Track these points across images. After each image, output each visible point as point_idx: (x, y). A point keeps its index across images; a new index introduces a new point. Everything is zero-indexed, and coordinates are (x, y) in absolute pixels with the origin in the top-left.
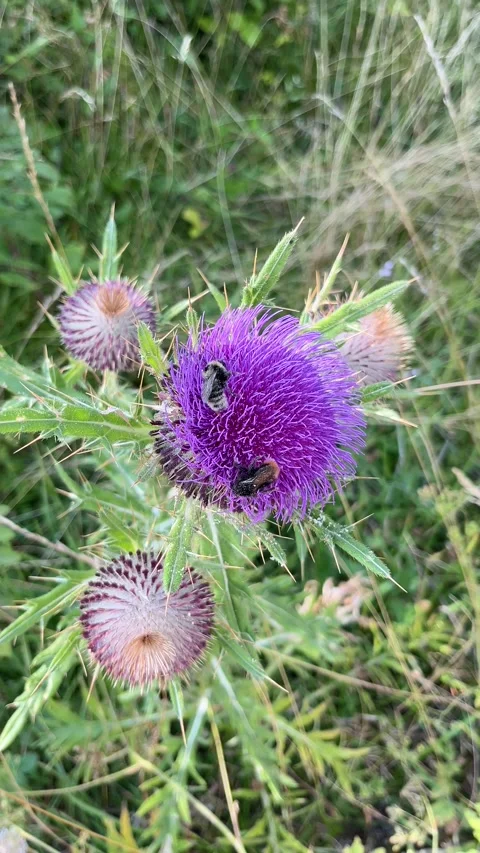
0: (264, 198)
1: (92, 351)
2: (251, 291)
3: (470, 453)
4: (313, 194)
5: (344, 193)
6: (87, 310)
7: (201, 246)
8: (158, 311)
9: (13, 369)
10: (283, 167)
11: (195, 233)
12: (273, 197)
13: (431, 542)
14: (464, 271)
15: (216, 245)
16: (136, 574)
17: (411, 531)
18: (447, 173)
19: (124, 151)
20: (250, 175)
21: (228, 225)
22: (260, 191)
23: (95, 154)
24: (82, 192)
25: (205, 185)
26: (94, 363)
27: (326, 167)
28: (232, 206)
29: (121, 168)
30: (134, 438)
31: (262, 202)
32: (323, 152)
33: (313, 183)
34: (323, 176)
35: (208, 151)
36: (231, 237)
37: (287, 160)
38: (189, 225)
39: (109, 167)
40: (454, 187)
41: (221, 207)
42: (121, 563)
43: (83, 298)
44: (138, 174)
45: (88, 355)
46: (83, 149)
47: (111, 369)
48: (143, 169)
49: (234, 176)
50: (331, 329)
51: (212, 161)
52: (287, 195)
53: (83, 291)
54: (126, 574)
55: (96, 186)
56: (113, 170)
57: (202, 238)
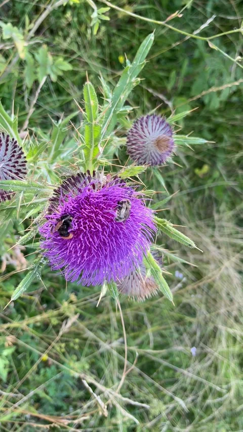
0: (214, 205)
1: (136, 133)
2: (165, 223)
3: (92, 313)
4: (217, 229)
5: (217, 244)
6: (158, 129)
7: (191, 174)
8: (158, 167)
9: (127, 90)
10: (230, 214)
11: (197, 171)
12: (215, 209)
13: (46, 296)
14: (181, 305)
15: (191, 182)
16: (13, 161)
17: (52, 286)
18: (228, 294)
19: (237, 134)
20: (226, 198)
21: (201, 188)
22: (218, 203)
23: (236, 119)
24: (217, 113)
25: (221, 175)
26: (130, 134)
27: (230, 235)
28: (210, 189)
29: (228, 133)
30: (87, 161)
31: (212, 204)
32: (237, 233)
33: (222, 229)
34: (226, 233)
35: (237, 176)
36: (195, 189)
37: (233, 216)
38: (201, 168)
39: (229, 126)
40: (221, 298)
41: (209, 184)
42: (20, 152)
43: (165, 128)
44: (226, 142)
45: (135, 130)
46: (238, 113)
47: (127, 142)
48: (228, 144)
49: (225, 190)
50: (148, 262)
51: (232, 179)
52: (216, 216)
53: (168, 127)
54: (13, 156)
55: (220, 120)
56: (228, 129)
57: (195, 174)
